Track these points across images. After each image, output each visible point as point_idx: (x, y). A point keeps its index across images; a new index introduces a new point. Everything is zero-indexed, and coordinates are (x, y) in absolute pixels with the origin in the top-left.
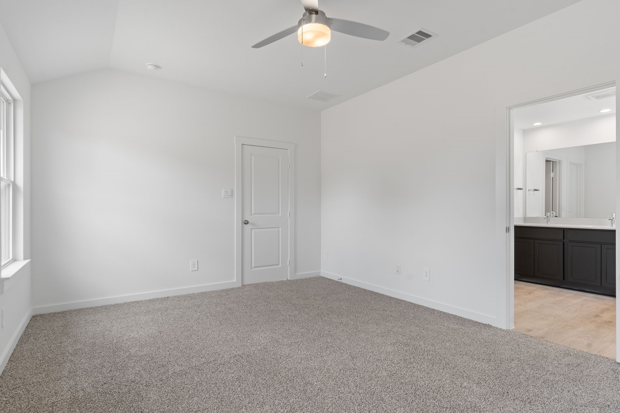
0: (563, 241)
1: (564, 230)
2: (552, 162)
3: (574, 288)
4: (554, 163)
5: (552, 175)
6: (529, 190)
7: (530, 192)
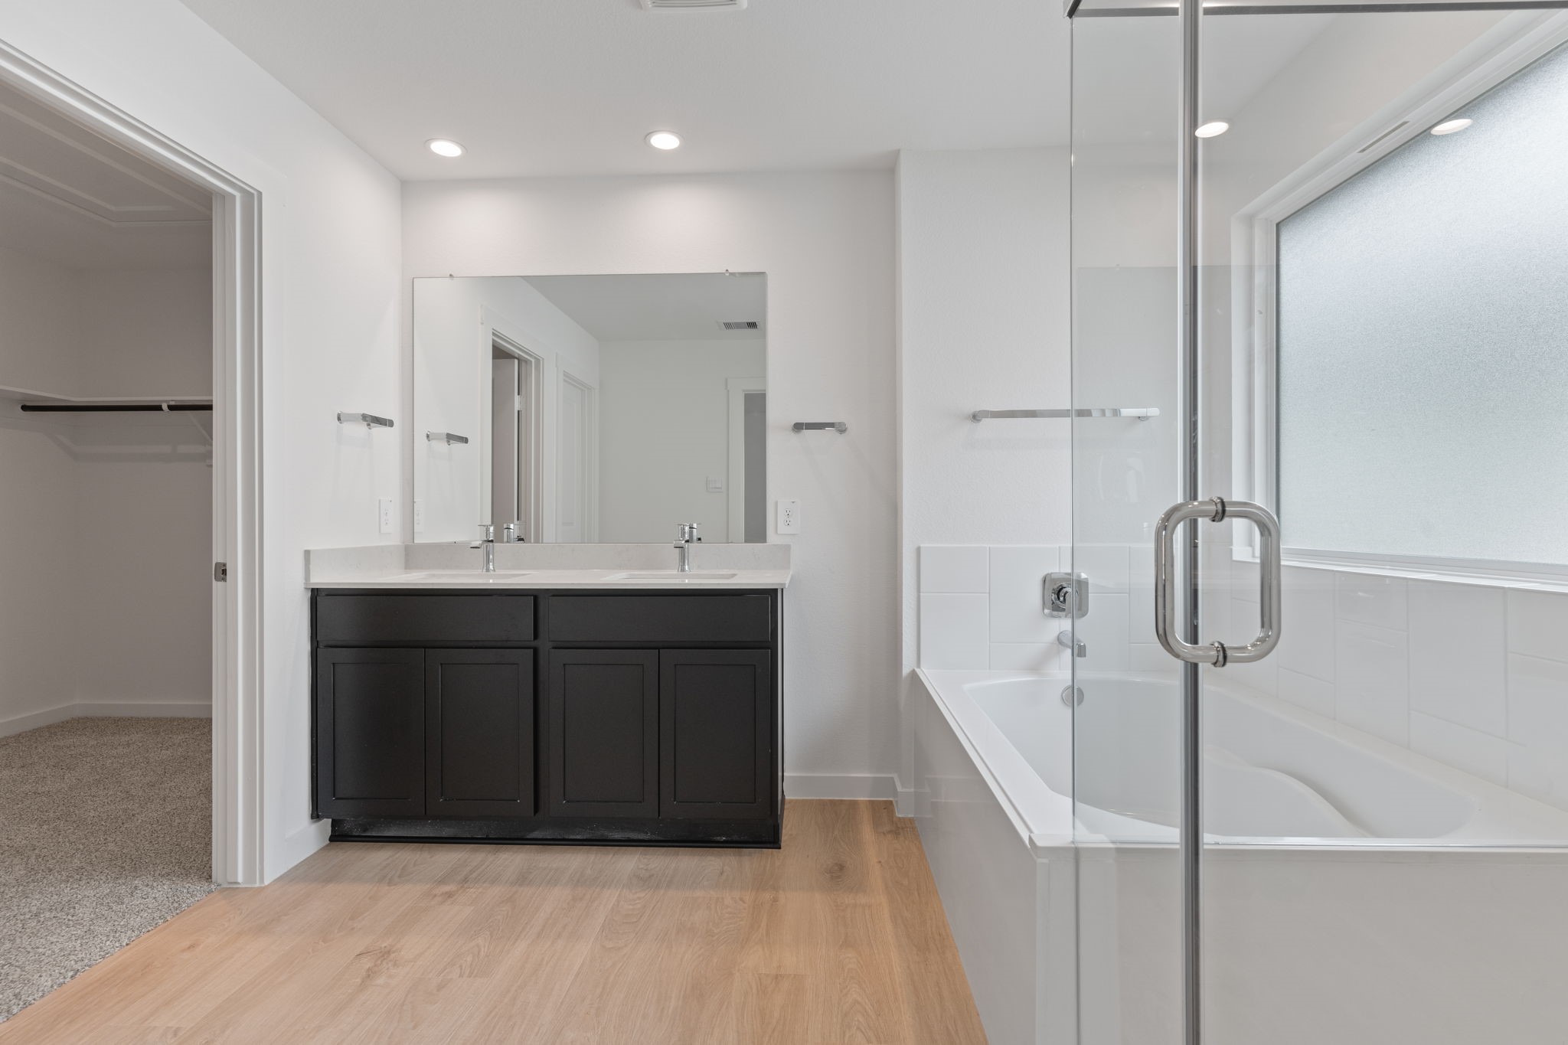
0: (534, 644)
1: (536, 598)
2: (516, 361)
3: (572, 837)
4: (523, 364)
5: (517, 403)
6: (428, 436)
7: (433, 443)
